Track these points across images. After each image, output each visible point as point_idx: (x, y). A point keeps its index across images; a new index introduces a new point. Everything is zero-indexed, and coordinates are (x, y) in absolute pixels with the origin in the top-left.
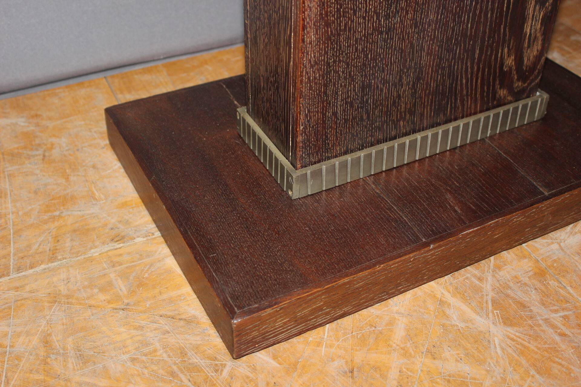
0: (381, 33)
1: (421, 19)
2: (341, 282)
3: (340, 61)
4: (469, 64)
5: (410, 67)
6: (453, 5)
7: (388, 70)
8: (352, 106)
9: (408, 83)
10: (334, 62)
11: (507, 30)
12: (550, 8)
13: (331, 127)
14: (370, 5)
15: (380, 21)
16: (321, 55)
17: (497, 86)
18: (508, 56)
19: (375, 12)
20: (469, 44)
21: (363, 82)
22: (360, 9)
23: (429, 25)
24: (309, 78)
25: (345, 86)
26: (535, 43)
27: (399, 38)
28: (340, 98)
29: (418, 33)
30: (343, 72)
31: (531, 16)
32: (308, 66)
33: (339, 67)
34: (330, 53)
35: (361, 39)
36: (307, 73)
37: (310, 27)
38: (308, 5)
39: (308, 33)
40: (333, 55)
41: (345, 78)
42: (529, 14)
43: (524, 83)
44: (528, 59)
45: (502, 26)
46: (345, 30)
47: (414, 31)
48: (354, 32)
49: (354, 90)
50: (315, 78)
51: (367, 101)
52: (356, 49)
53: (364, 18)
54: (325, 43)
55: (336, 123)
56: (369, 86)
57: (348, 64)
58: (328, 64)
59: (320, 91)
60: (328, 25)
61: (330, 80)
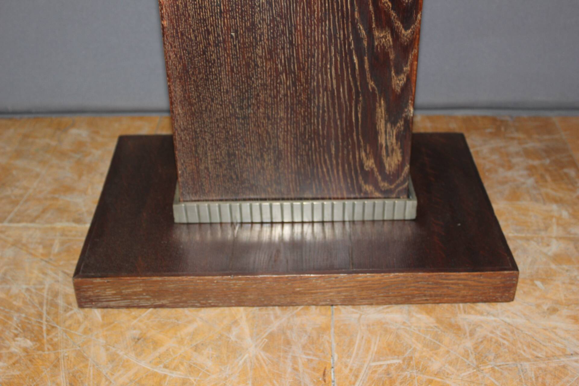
0: (238, 118)
1: (272, 114)
2: (155, 278)
3: (205, 132)
4: (327, 157)
5: (269, 148)
6: (301, 109)
7: (248, 146)
8: (221, 166)
9: (270, 160)
10: (201, 131)
11: (360, 137)
12: (402, 128)
13: (205, 177)
14: (224, 97)
15: (235, 110)
16: (188, 124)
17: (362, 182)
18: (367, 159)
19: (230, 102)
20: (323, 142)
21: (228, 151)
22: (217, 99)
23: (281, 120)
24: (181, 138)
25: (213, 150)
26: (394, 154)
27: (255, 125)
28: (209, 158)
29: (272, 124)
30: (209, 140)
31: (383, 131)
32: (179, 130)
33: (205, 135)
34: (196, 125)
35: (221, 119)
36: (179, 134)
37: (177, 104)
38: (174, 89)
39: (176, 107)
40: (199, 126)
41: (212, 145)
42: (381, 129)
43: (391, 184)
44: (390, 165)
45: (355, 134)
46: (206, 110)
47: (268, 123)
48: (214, 113)
49: (221, 155)
50: (186, 139)
51: (234, 165)
52: (218, 126)
53: (221, 105)
54: (191, 117)
55: (209, 176)
56: (234, 155)
57: (213, 135)
58: (196, 132)
59: (192, 149)
60: (191, 104)
61: (199, 144)
